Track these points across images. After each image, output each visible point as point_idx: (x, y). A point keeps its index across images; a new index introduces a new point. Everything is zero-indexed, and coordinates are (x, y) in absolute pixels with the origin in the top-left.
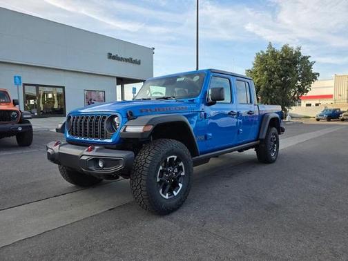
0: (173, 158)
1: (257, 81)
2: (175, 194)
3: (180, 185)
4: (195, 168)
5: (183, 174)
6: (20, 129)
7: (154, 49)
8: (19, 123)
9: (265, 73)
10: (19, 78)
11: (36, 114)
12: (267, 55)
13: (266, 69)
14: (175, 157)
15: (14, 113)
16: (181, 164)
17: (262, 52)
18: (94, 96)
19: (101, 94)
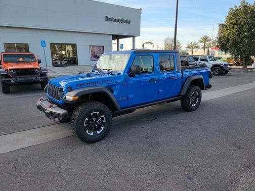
0: (96, 113)
1: (227, 34)
2: (98, 132)
3: (102, 128)
4: (113, 118)
5: (104, 122)
6: (40, 80)
7: (141, 9)
8: (40, 76)
9: (236, 26)
10: (44, 41)
11: (59, 64)
12: (240, 9)
13: (236, 24)
14: (98, 113)
15: (37, 70)
16: (103, 116)
17: (236, 7)
18: (96, 50)
19: (102, 48)
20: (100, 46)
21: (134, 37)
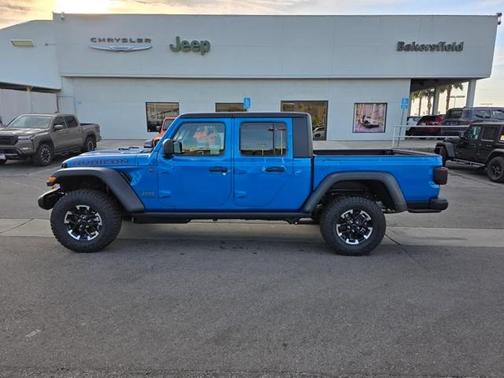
0: (85, 208)
2: (88, 237)
3: (97, 233)
7: (500, 15)
10: (249, 99)
14: (88, 208)
16: (98, 214)
19: (381, 108)
20: (378, 104)
21: (472, 80)
